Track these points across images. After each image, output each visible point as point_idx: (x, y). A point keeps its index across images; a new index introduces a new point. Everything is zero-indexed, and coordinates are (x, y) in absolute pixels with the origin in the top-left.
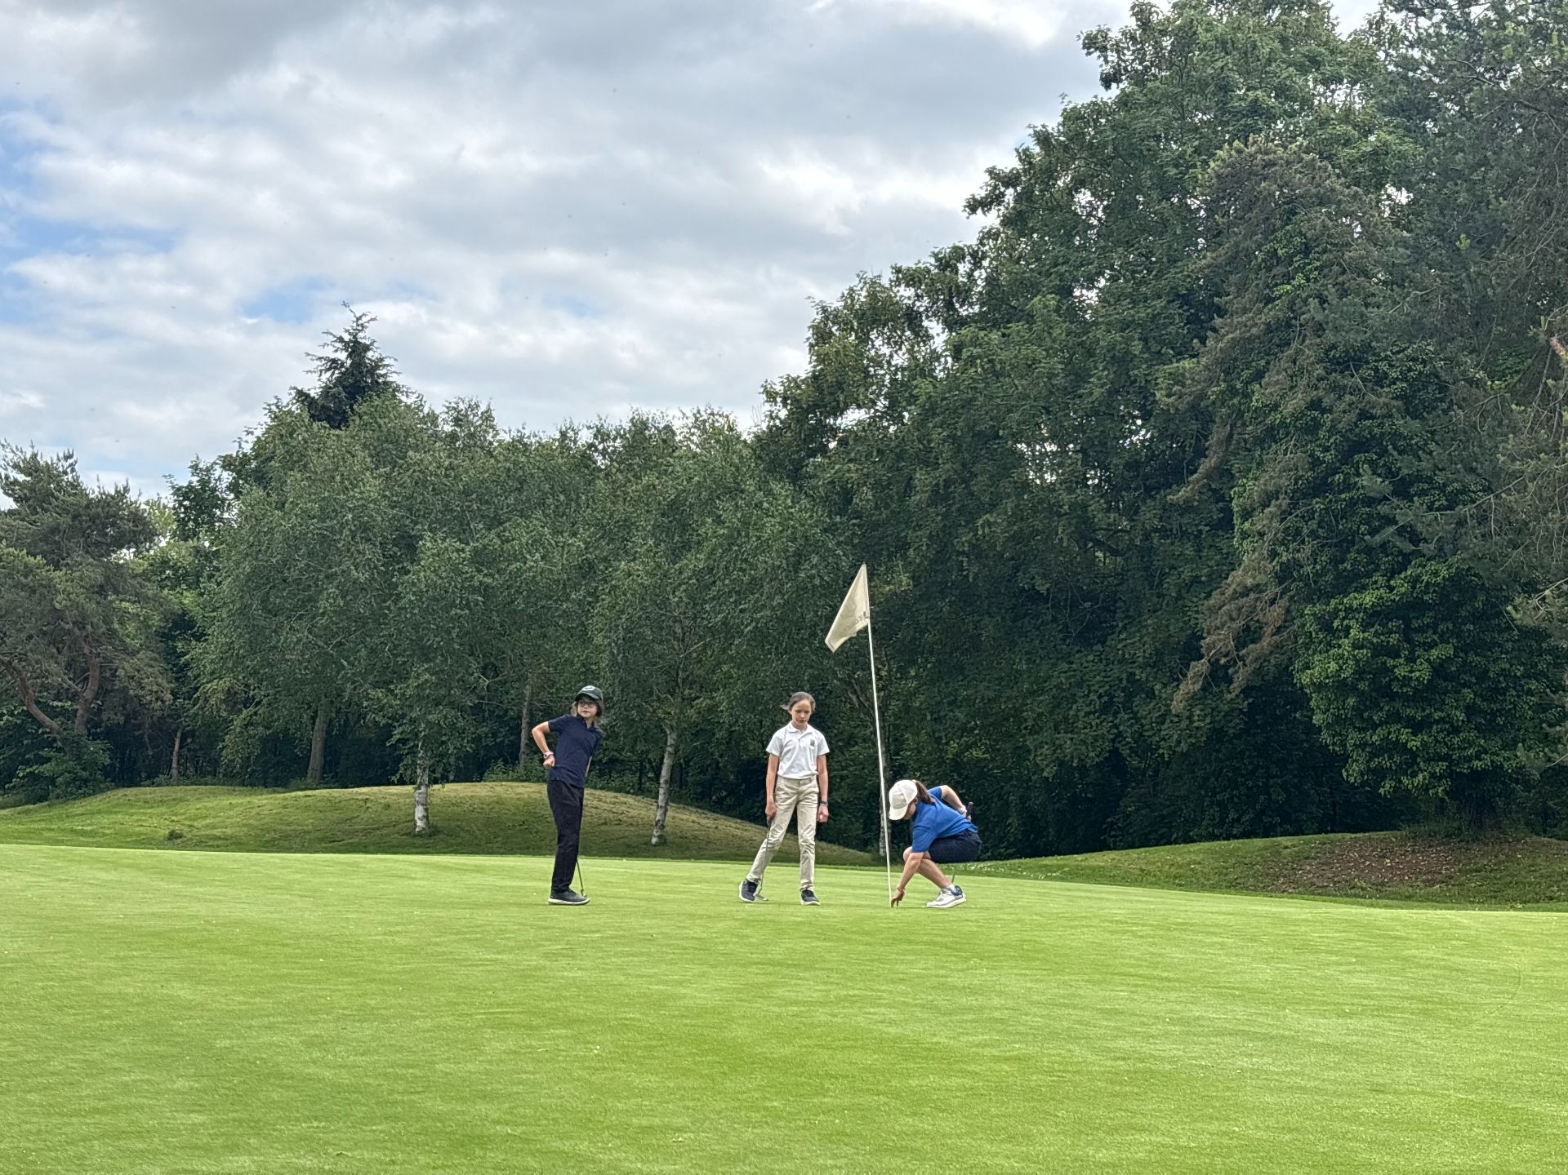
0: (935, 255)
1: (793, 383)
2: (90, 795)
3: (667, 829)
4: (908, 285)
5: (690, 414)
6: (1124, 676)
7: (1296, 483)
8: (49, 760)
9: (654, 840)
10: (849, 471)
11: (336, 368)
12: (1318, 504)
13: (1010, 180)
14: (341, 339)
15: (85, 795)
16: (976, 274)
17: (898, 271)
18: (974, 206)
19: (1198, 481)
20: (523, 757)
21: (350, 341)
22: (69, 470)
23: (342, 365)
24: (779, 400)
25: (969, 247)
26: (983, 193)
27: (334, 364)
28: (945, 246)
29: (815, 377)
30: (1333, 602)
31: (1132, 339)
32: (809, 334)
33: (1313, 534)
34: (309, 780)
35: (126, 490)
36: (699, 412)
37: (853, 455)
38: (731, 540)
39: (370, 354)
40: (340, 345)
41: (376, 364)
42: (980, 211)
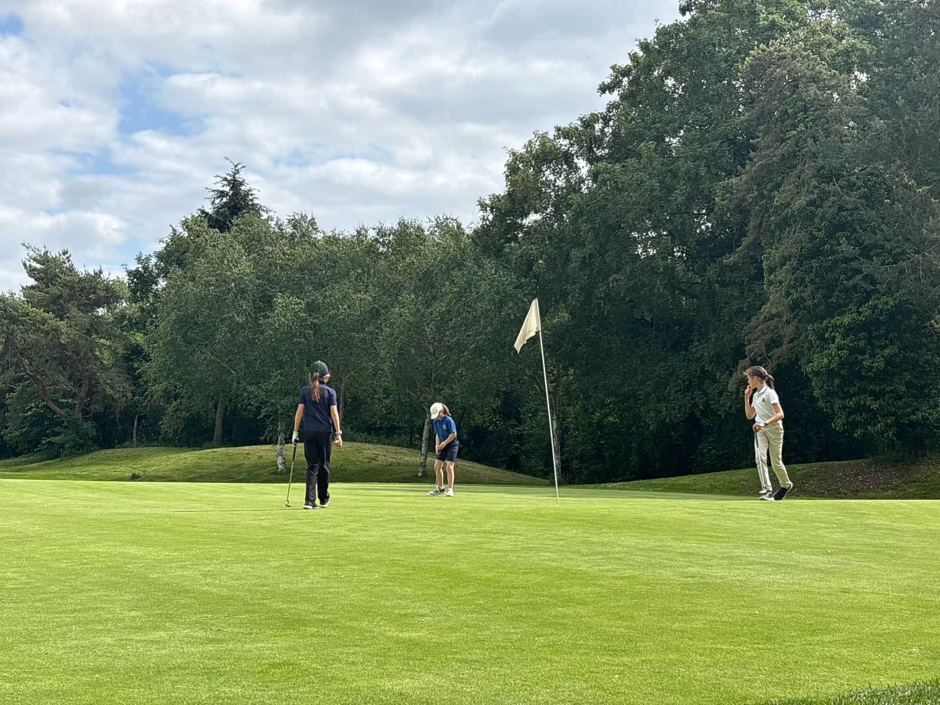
0: (581, 119)
1: (496, 198)
2: (85, 454)
3: (427, 467)
4: (565, 138)
5: (433, 220)
6: (699, 369)
7: (801, 251)
8: (60, 434)
9: (420, 474)
10: (531, 249)
11: (223, 196)
12: (815, 263)
13: (626, 72)
14: (225, 179)
15: (82, 454)
16: (606, 130)
17: (558, 129)
18: (604, 88)
19: (742, 251)
21: (231, 180)
22: (66, 261)
23: (227, 194)
24: (488, 209)
25: (601, 114)
26: (609, 81)
27: (222, 194)
28: (586, 113)
29: (510, 194)
30: (825, 322)
31: (699, 166)
32: (506, 169)
33: (812, 281)
34: (214, 443)
35: (101, 272)
36: (438, 217)
37: (533, 240)
38: (460, 294)
39: (243, 188)
40: (225, 183)
41: (247, 193)
42: (607, 92)
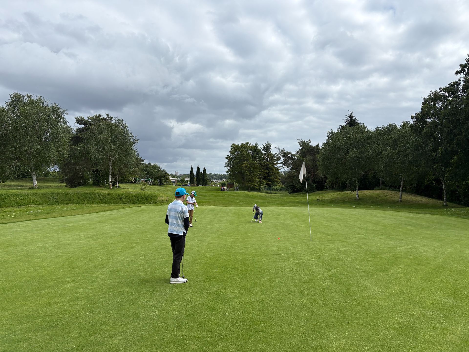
0: (449, 84)
1: (417, 115)
3: (402, 199)
4: (443, 91)
9: (399, 201)
10: (428, 130)
11: (348, 121)
13: (465, 66)
14: (348, 116)
16: (459, 87)
17: (441, 89)
18: (457, 73)
20: (381, 185)
21: (350, 116)
22: (310, 143)
24: (415, 118)
25: (457, 81)
26: (459, 70)
27: (347, 121)
28: (451, 82)
29: (422, 112)
32: (422, 104)
35: (319, 144)
39: (353, 118)
40: (348, 117)
41: (355, 119)
42: (459, 74)
